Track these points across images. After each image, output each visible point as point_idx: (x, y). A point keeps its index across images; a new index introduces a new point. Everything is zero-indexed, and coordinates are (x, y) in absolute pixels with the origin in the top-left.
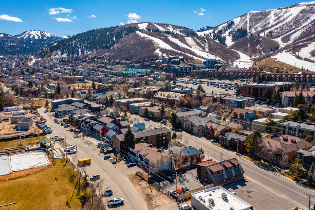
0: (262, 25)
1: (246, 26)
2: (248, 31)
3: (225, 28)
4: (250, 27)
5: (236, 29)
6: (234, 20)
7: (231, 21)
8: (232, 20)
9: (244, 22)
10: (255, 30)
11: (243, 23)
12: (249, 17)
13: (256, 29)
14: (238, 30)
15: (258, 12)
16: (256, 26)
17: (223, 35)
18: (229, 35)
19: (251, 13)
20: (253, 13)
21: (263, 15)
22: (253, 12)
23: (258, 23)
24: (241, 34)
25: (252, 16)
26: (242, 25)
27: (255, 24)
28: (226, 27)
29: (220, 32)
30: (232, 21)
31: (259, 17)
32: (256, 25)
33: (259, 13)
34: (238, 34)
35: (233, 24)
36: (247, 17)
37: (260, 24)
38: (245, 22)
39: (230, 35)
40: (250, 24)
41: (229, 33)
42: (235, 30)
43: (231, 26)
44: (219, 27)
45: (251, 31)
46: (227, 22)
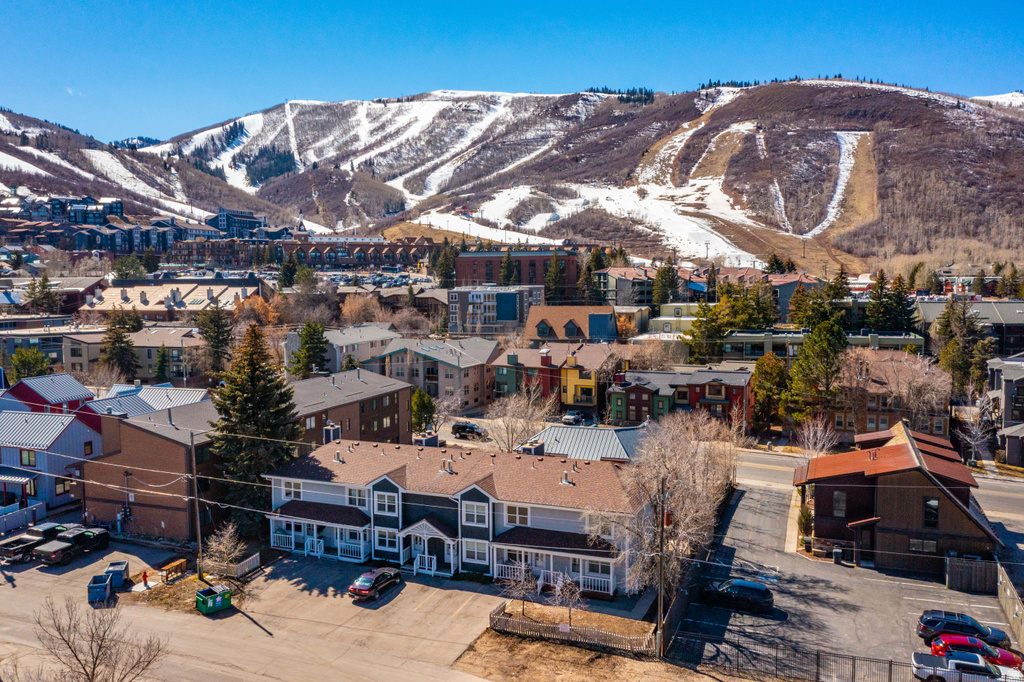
0: (336, 144)
1: (287, 140)
2: (297, 157)
3: (217, 142)
4: (302, 146)
5: (254, 147)
6: (246, 120)
7: (235, 124)
8: (236, 119)
9: (279, 129)
10: (318, 157)
11: (276, 133)
12: (293, 116)
13: (320, 152)
14: (264, 152)
15: (318, 103)
16: (318, 144)
17: (213, 165)
18: (235, 164)
19: (296, 105)
20: (302, 106)
21: (335, 114)
22: (304, 102)
23: (325, 136)
24: (276, 164)
25: (300, 113)
26: (272, 136)
27: (316, 139)
28: (220, 140)
29: (200, 153)
30: (237, 121)
31: (324, 117)
32: (318, 140)
33: (321, 107)
34: (265, 163)
35: (242, 132)
36: (285, 116)
37: (331, 138)
38: (282, 131)
39: (239, 167)
40: (297, 135)
41: (234, 159)
42: (251, 150)
43: (236, 136)
44: (195, 137)
45: (306, 158)
46: (223, 125)
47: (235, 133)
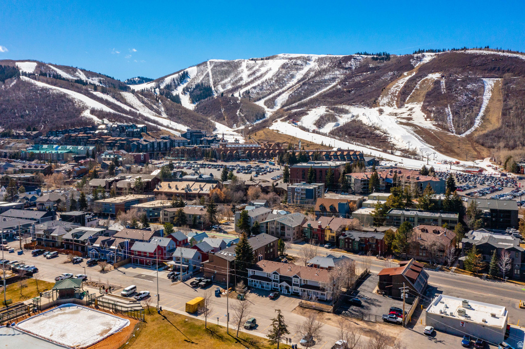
0: (232, 82)
1: (209, 80)
2: (213, 89)
3: (176, 81)
4: (215, 83)
5: (193, 84)
6: (189, 70)
7: (184, 72)
8: (185, 69)
9: (204, 75)
10: (223, 88)
11: (203, 76)
12: (211, 68)
13: (224, 86)
14: (197, 86)
15: (223, 61)
16: (223, 82)
17: (174, 93)
18: (184, 92)
19: (212, 62)
20: (215, 63)
21: (231, 66)
22: (216, 60)
23: (226, 78)
24: (203, 93)
25: (215, 66)
26: (201, 78)
27: (222, 79)
28: (177, 80)
29: (168, 87)
30: (185, 71)
31: (226, 68)
32: (223, 80)
33: (225, 63)
34: (198, 92)
35: (187, 76)
36: (207, 68)
37: (229, 79)
38: (206, 75)
39: (186, 94)
40: (213, 77)
41: (184, 90)
42: (191, 85)
43: (184, 78)
44: (166, 79)
45: (218, 89)
46: (178, 72)
47: (184, 76)
